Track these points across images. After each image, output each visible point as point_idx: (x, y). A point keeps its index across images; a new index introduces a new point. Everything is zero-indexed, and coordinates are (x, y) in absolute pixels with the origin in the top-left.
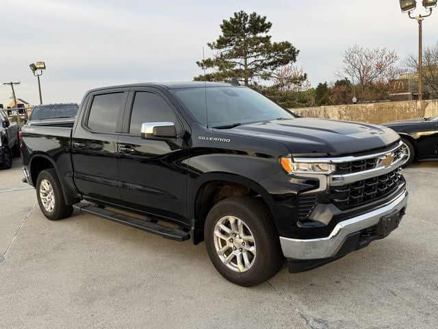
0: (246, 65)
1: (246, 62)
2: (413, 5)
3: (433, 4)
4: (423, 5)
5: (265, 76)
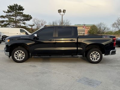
0: (16, 19)
1: (16, 18)
2: (61, 12)
3: (65, 12)
4: (63, 12)
5: (24, 23)
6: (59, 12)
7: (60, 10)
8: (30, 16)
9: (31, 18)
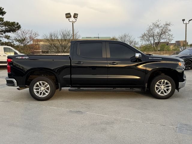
2: (70, 17)
3: (77, 18)
4: (74, 17)
5: (8, 37)
6: (67, 17)
7: (69, 14)
8: (18, 24)
9: (19, 27)
